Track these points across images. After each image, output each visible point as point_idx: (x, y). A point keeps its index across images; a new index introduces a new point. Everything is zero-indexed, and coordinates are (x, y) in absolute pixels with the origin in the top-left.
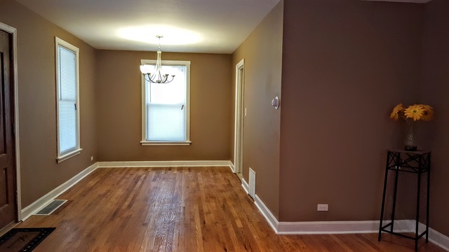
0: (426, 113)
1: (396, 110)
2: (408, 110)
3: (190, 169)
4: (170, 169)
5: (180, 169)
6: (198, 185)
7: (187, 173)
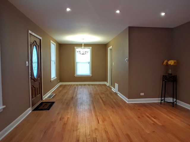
0: (175, 63)
1: (165, 62)
2: (169, 62)
3: (92, 85)
4: (85, 85)
5: (89, 85)
6: (97, 90)
7: (91, 86)
